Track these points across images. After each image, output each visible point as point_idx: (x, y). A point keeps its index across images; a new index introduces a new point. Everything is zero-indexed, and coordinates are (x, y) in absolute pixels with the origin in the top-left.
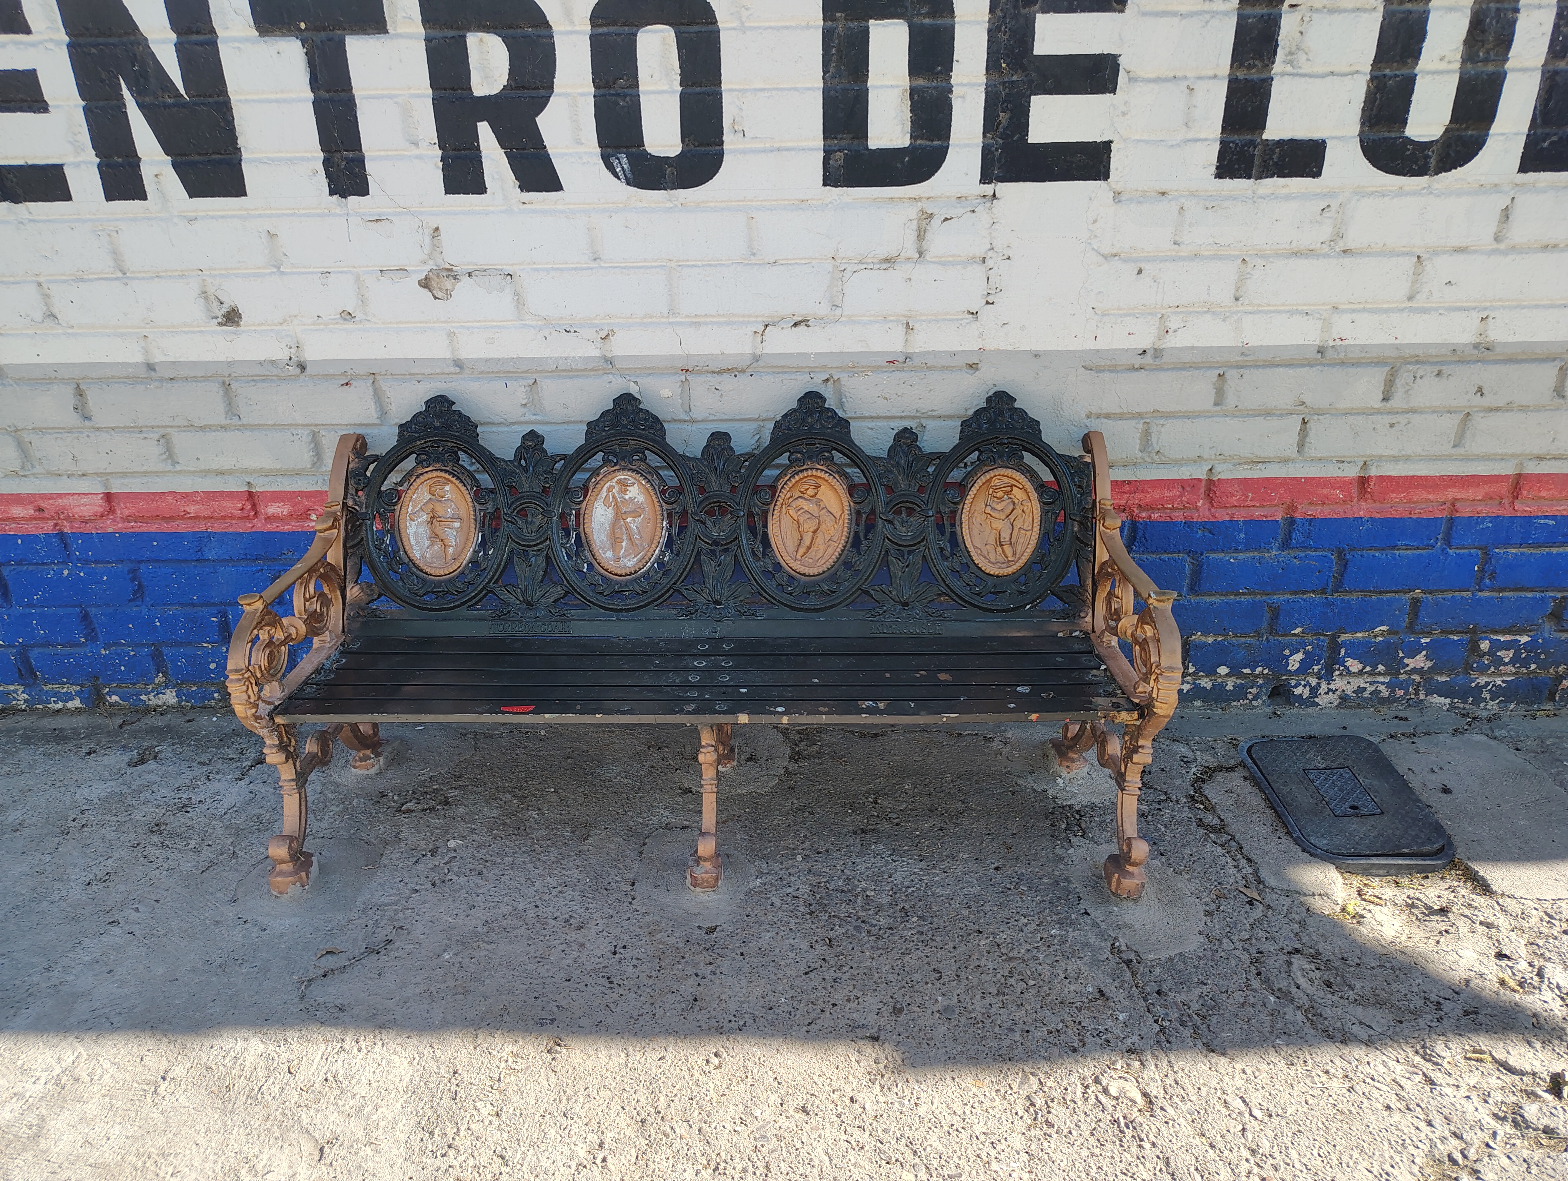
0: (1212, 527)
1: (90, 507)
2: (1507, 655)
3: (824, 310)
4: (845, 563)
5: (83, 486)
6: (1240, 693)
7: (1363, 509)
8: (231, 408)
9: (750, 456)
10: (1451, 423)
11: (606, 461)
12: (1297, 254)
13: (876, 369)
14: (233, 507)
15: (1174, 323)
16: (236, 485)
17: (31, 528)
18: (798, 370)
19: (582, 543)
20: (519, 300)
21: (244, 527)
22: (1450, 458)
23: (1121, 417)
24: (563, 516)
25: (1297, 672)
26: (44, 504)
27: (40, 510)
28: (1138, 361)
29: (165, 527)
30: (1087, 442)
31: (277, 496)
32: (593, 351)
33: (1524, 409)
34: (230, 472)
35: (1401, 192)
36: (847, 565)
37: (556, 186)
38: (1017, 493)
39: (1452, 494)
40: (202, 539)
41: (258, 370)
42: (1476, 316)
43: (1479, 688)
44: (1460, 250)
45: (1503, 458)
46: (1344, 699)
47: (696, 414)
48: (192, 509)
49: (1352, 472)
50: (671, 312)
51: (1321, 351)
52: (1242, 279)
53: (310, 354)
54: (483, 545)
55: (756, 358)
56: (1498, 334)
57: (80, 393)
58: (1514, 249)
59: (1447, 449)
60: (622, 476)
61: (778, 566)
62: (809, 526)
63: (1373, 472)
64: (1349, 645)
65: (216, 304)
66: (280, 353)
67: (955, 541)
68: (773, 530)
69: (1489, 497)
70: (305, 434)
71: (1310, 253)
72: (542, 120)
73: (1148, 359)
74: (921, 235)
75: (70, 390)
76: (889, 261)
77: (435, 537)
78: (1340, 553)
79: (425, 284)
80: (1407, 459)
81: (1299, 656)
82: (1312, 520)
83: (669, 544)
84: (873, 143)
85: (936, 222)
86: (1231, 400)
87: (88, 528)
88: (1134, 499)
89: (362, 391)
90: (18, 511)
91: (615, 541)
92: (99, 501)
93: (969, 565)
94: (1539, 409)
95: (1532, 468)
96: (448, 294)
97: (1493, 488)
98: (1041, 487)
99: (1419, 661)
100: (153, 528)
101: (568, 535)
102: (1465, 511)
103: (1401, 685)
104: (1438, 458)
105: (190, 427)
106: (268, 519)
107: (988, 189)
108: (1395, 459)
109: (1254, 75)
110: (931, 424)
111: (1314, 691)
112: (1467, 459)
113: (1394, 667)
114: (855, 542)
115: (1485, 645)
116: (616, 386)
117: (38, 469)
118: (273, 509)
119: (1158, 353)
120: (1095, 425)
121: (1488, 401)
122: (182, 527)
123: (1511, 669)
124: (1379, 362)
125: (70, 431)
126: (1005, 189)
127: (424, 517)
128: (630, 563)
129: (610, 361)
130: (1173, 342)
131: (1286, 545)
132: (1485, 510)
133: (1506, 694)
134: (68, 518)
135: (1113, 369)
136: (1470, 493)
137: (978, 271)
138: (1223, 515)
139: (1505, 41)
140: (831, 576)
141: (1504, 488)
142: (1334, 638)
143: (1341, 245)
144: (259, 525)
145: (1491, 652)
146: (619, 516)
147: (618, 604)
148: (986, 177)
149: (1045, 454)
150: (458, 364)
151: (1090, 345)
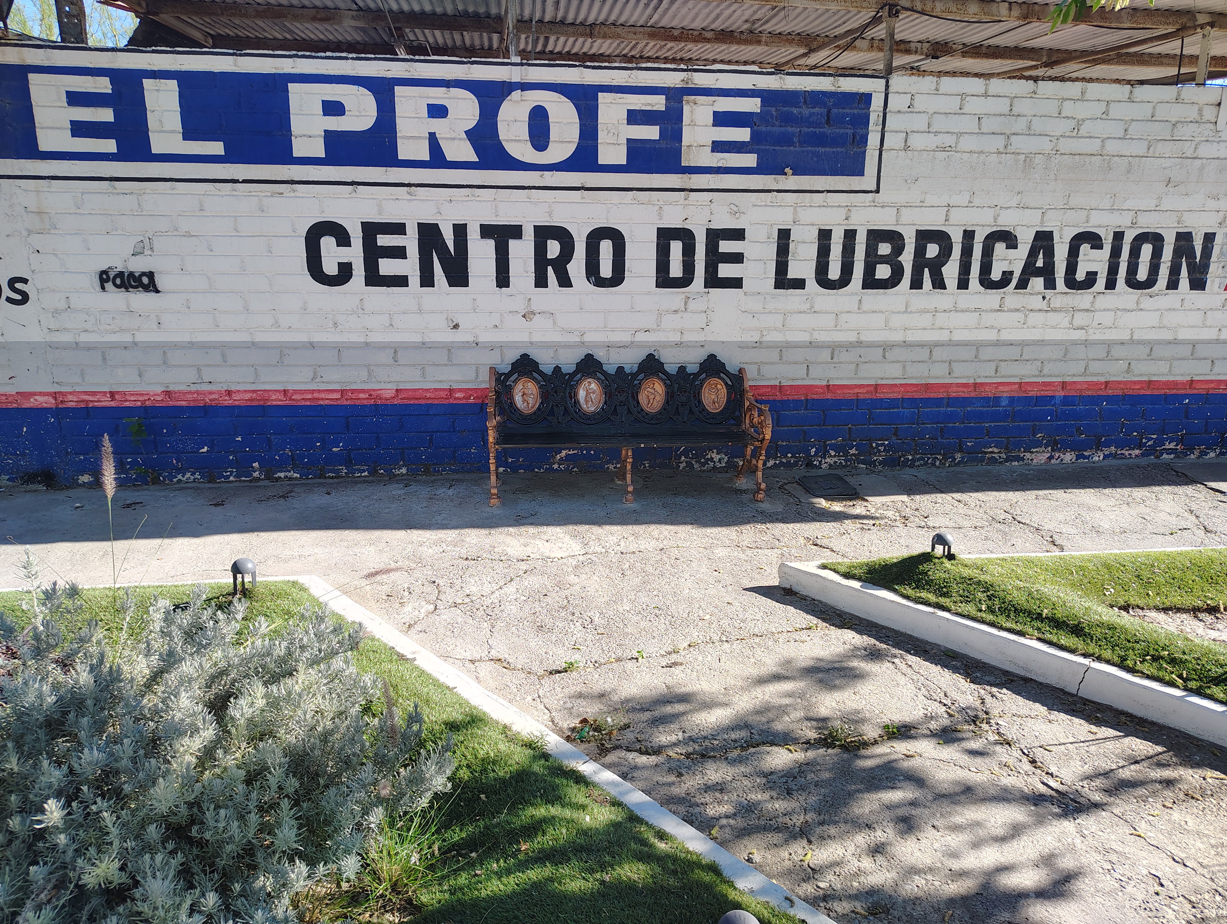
0: (782, 402)
1: (388, 394)
2: (882, 448)
3: (655, 327)
4: (664, 408)
5: (389, 386)
6: (796, 464)
7: (829, 396)
8: (449, 359)
9: (631, 374)
10: (853, 367)
11: (583, 376)
12: (800, 312)
13: (671, 346)
14: (443, 394)
15: (765, 333)
16: (446, 386)
17: (365, 402)
18: (645, 346)
19: (577, 402)
20: (555, 323)
21: (446, 402)
22: (854, 378)
23: (751, 363)
24: (570, 393)
25: (814, 456)
26: (372, 393)
27: (370, 395)
28: (755, 345)
29: (416, 402)
30: (740, 370)
31: (460, 390)
32: (578, 339)
33: (874, 362)
34: (444, 381)
35: (829, 294)
36: (665, 409)
37: (571, 285)
38: (719, 387)
39: (856, 390)
40: (430, 406)
41: (462, 345)
42: (856, 332)
43: (875, 461)
44: (848, 312)
45: (871, 379)
46: (830, 465)
47: (611, 362)
48: (428, 395)
49: (824, 383)
50: (605, 327)
51: (810, 343)
52: (785, 320)
53: (481, 339)
54: (542, 403)
55: (632, 343)
56: (863, 338)
57: (396, 352)
58: (864, 312)
59: (853, 375)
60: (589, 380)
61: (642, 410)
62: (652, 397)
63: (831, 383)
64: (830, 445)
65: (450, 322)
66: (471, 339)
67: (700, 402)
68: (640, 398)
69: (867, 392)
70: (474, 367)
71: (804, 312)
72: (568, 266)
73: (758, 344)
74: (686, 303)
75: (393, 351)
76: (676, 311)
77: (524, 401)
78: (824, 411)
79: (524, 316)
80: (841, 379)
81: (814, 450)
82: (814, 399)
83: (605, 403)
84: (671, 276)
85: (691, 300)
86: (784, 359)
87: (388, 402)
88: (757, 392)
89: (497, 352)
90: (362, 396)
91: (586, 401)
92: (394, 392)
93: (704, 409)
94: (879, 362)
95: (880, 382)
96: (531, 319)
97: (869, 389)
98: (726, 384)
99: (853, 451)
100: (412, 402)
101: (571, 398)
102: (861, 397)
103: (850, 460)
104: (850, 378)
105: (434, 365)
106: (456, 399)
107: (707, 290)
108: (837, 379)
109: (783, 259)
110: (689, 366)
111: (820, 462)
112: (859, 379)
113: (846, 454)
114: (667, 402)
115: (874, 445)
116: (586, 351)
117: (374, 380)
118: (458, 395)
119: (761, 343)
120: (742, 366)
121: (863, 360)
122: (423, 402)
123: (884, 454)
124: (829, 347)
125: (389, 366)
126: (711, 290)
127: (521, 394)
128: (592, 409)
129: (583, 343)
130: (765, 339)
131: (806, 409)
132: (867, 396)
133: (883, 463)
134: (380, 399)
135: (747, 347)
136: (862, 390)
137: (704, 315)
138: (785, 398)
139: (853, 252)
140: (660, 413)
141: (872, 389)
142: (825, 442)
143: (813, 310)
144: (452, 401)
145: (877, 447)
146: (588, 393)
147: (590, 422)
148: (705, 287)
149: (727, 373)
150: (531, 343)
151: (740, 340)
